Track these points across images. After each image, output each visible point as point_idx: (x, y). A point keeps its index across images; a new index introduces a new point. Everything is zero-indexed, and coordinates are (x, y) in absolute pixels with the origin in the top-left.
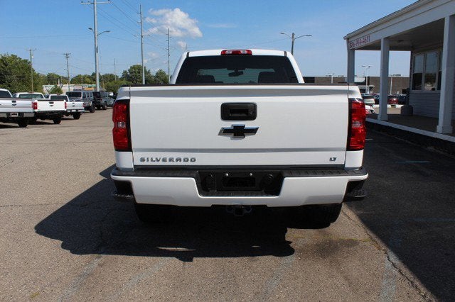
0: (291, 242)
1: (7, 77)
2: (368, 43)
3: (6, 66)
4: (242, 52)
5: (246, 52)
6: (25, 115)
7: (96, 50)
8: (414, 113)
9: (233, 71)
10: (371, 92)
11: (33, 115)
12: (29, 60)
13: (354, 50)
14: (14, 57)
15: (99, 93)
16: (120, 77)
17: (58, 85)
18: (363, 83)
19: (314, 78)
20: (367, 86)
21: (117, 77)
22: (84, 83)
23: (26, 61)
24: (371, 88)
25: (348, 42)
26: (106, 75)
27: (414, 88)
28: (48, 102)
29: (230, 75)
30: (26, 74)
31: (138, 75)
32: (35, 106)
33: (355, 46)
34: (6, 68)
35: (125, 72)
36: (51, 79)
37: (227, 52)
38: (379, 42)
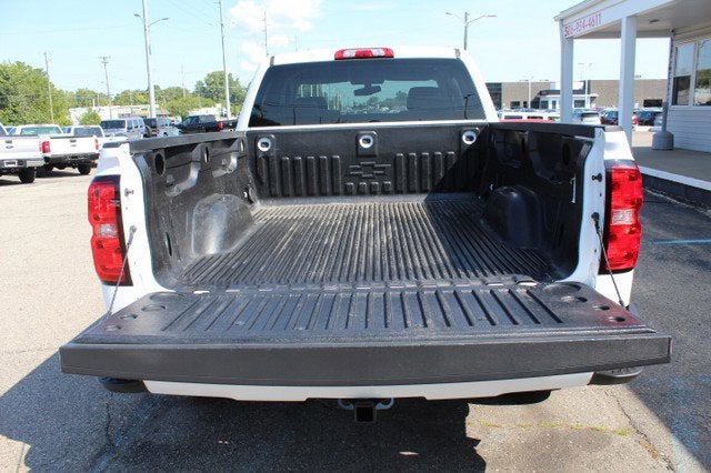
0: (476, 442)
1: (12, 99)
2: (597, 27)
3: (8, 79)
4: (375, 53)
5: (382, 53)
6: (29, 164)
7: (148, 51)
8: (676, 145)
9: (363, 86)
10: (594, 105)
11: (42, 163)
12: (45, 70)
13: (572, 38)
14: (19, 64)
15: (154, 120)
16: (191, 92)
17: (94, 108)
18: (581, 92)
19: (500, 84)
20: (586, 95)
21: (187, 91)
22: (135, 103)
23: (39, 71)
24: (592, 99)
25: (562, 26)
26: (170, 89)
27: (675, 102)
28: (68, 140)
29: (357, 93)
30: (41, 93)
31: (220, 87)
32: (45, 147)
33: (575, 33)
34: (8, 83)
35: (199, 83)
36: (82, 99)
37: (346, 54)
38: (619, 23)
